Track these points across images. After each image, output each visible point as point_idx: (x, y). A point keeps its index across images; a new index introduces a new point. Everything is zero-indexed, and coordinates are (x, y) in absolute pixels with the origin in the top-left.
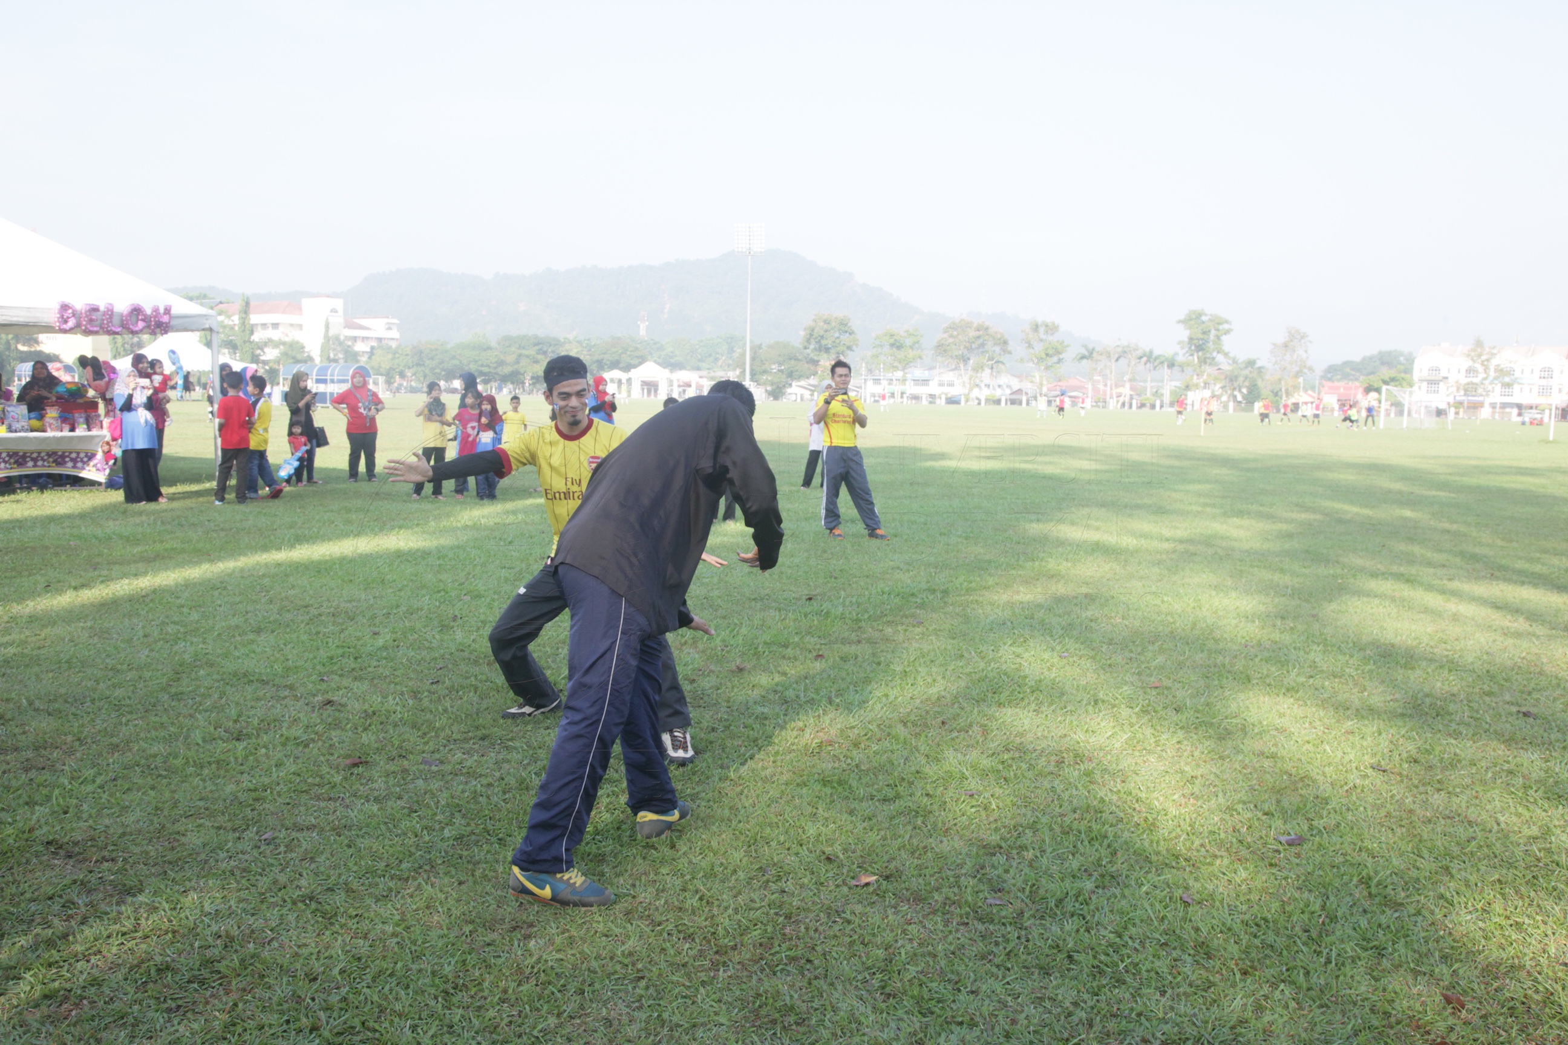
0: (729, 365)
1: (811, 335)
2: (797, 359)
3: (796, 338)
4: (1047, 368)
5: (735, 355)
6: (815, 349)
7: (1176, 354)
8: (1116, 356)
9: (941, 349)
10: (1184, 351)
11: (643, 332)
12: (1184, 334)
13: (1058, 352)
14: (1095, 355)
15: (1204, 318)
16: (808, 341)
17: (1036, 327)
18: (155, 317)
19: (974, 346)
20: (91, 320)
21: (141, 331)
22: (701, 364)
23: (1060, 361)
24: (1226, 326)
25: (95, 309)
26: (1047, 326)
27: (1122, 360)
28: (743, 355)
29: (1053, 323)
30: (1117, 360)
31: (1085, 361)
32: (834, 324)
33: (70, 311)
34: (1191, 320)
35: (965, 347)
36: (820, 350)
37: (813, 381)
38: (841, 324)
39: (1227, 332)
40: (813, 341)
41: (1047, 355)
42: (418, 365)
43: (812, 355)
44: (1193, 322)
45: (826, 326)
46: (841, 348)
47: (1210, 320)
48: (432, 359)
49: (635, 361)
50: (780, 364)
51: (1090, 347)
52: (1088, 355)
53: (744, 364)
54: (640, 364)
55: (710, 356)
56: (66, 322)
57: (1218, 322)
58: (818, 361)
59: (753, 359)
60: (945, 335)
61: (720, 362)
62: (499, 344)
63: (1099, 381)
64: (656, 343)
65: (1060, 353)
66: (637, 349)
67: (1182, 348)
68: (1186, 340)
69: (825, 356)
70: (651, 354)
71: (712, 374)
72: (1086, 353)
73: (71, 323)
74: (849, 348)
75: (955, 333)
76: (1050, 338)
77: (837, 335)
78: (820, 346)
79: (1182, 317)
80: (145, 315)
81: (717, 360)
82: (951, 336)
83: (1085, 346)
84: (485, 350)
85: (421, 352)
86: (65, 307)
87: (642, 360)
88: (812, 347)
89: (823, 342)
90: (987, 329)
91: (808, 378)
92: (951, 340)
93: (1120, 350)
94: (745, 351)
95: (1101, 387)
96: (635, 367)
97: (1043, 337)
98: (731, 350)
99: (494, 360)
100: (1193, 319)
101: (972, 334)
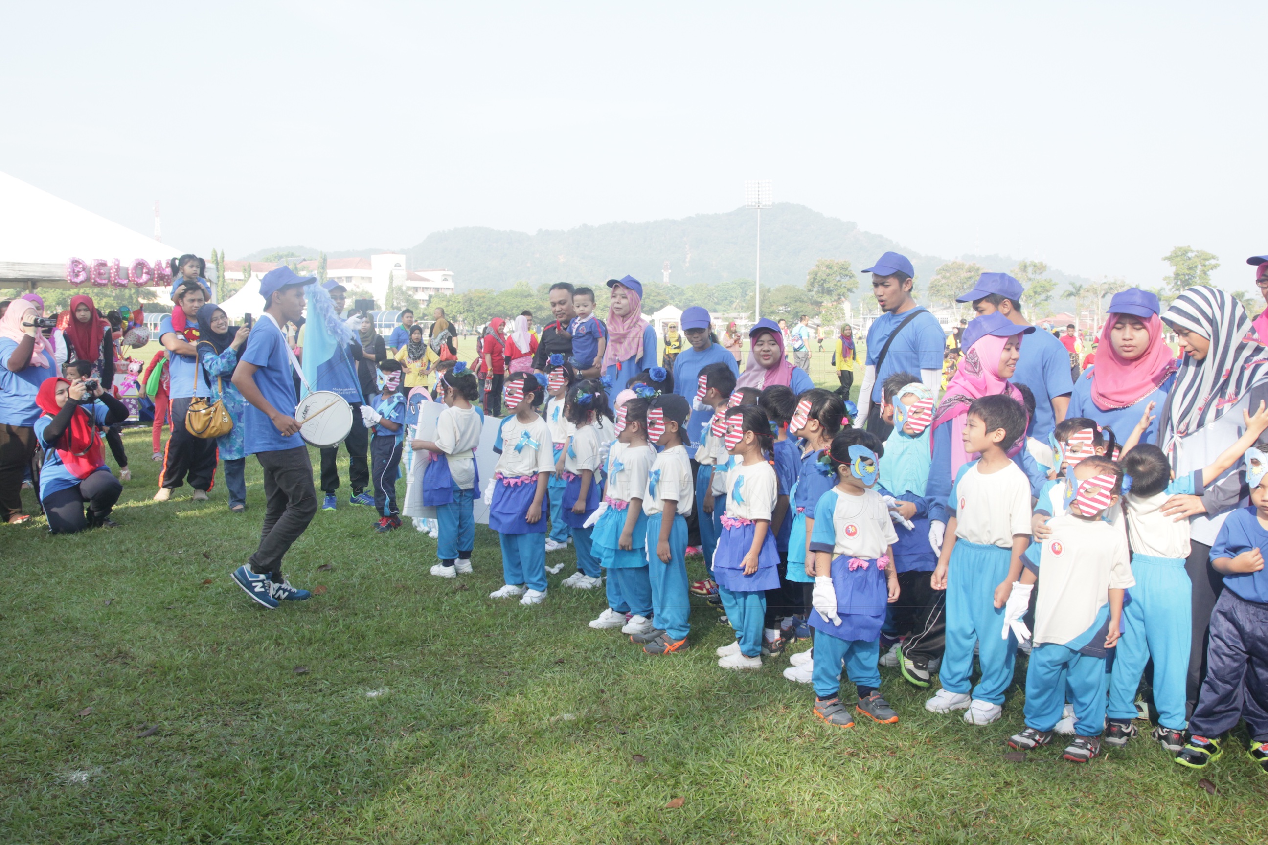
0: (742, 307)
1: (815, 279)
2: (802, 301)
3: (802, 284)
4: (1035, 305)
5: (748, 298)
6: (818, 292)
7: (1163, 289)
8: (1103, 293)
9: (935, 290)
10: (1170, 286)
11: (666, 279)
12: (1170, 270)
13: (1045, 290)
14: (1082, 292)
15: (1190, 255)
16: (812, 284)
17: (1025, 268)
18: (158, 270)
19: (965, 287)
20: (100, 274)
21: (146, 283)
22: (717, 307)
23: (1047, 299)
24: (1213, 262)
25: (104, 264)
26: (1035, 266)
27: (1107, 296)
28: (754, 298)
29: (1042, 263)
30: (1103, 296)
31: (1072, 298)
32: (835, 269)
33: (81, 266)
34: (1177, 256)
35: (957, 287)
36: (823, 293)
37: (817, 320)
38: (842, 268)
39: (1214, 267)
40: (816, 285)
41: (1035, 293)
42: (468, 311)
43: (815, 297)
44: (1179, 259)
45: (828, 271)
46: (842, 290)
47: (1197, 256)
48: (480, 305)
49: (657, 305)
50: (785, 305)
51: (1078, 285)
52: (1075, 292)
53: (754, 306)
54: (662, 307)
55: (726, 299)
56: (77, 275)
57: (1205, 258)
58: (821, 303)
59: (762, 302)
60: (939, 277)
61: (734, 305)
62: (539, 292)
63: (1086, 316)
64: (677, 289)
65: (1048, 291)
66: (659, 294)
67: (1168, 283)
68: (1172, 275)
69: (828, 297)
70: (672, 298)
71: (726, 315)
72: (1074, 291)
73: (82, 277)
74: (850, 290)
75: (948, 275)
76: (1038, 277)
77: (838, 278)
78: (823, 289)
79: (1168, 254)
80: (149, 269)
81: (732, 302)
82: (944, 277)
83: (1072, 284)
84: (526, 297)
85: (471, 300)
86: (76, 262)
87: (664, 304)
88: (815, 289)
89: (826, 285)
90: (978, 270)
91: (812, 318)
92: (943, 281)
93: (1106, 286)
94: (755, 294)
95: (1089, 322)
96: (657, 310)
97: (1030, 275)
98: (744, 294)
99: (533, 306)
100: (1179, 256)
101: (964, 275)
